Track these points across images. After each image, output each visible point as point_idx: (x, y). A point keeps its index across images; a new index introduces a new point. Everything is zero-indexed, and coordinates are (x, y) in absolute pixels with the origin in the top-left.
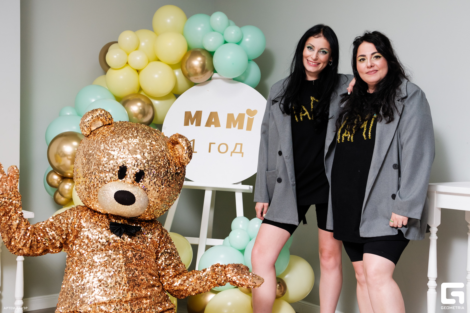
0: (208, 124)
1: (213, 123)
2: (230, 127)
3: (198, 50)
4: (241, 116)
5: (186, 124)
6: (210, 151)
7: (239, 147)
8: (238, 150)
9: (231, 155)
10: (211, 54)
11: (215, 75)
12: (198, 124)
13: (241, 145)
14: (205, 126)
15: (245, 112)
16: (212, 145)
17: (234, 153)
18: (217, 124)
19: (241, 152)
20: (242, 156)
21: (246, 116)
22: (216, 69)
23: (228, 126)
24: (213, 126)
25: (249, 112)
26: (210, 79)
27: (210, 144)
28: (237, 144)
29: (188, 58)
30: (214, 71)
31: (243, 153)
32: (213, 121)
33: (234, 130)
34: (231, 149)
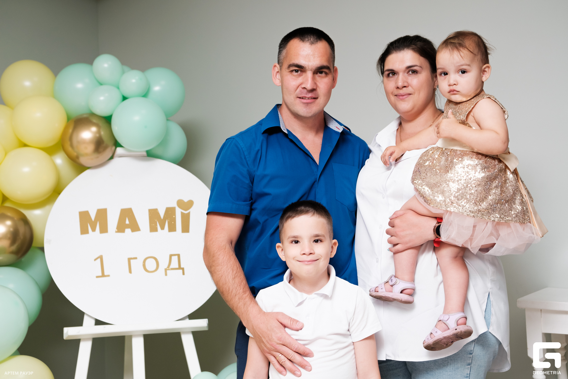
0: (121, 228)
1: (128, 226)
2: (156, 230)
3: (85, 116)
4: (170, 212)
5: (84, 231)
6: (130, 272)
7: (175, 259)
8: (175, 264)
9: (166, 275)
10: (108, 120)
11: (119, 150)
12: (104, 230)
13: (179, 256)
14: (116, 232)
15: (174, 204)
16: (132, 261)
17: (169, 270)
18: (135, 227)
19: (180, 268)
20: (184, 274)
21: (179, 212)
22: (120, 140)
23: (153, 229)
24: (128, 231)
25: (180, 203)
26: (112, 158)
27: (129, 260)
28: (171, 256)
29: (70, 131)
30: (117, 144)
31: (183, 269)
32: (127, 222)
33: (163, 233)
34: (164, 264)
